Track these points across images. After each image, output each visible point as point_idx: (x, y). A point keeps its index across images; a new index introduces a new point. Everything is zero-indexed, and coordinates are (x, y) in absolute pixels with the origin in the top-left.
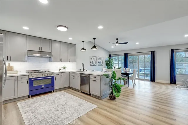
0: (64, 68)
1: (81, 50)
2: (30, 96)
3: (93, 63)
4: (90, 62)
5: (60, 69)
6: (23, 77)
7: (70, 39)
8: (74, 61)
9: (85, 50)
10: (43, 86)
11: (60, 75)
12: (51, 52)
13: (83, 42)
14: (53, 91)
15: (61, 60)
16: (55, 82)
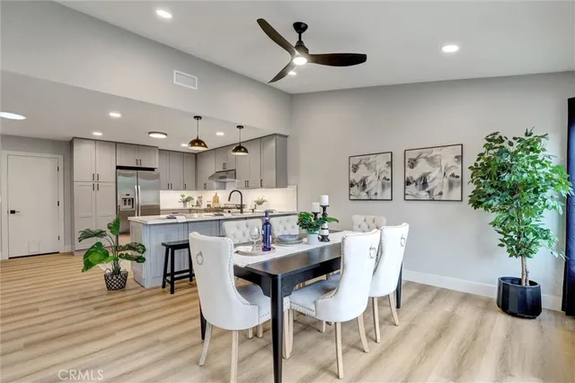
0: (260, 203)
4: (350, 185)
12: (235, 170)
15: (246, 185)
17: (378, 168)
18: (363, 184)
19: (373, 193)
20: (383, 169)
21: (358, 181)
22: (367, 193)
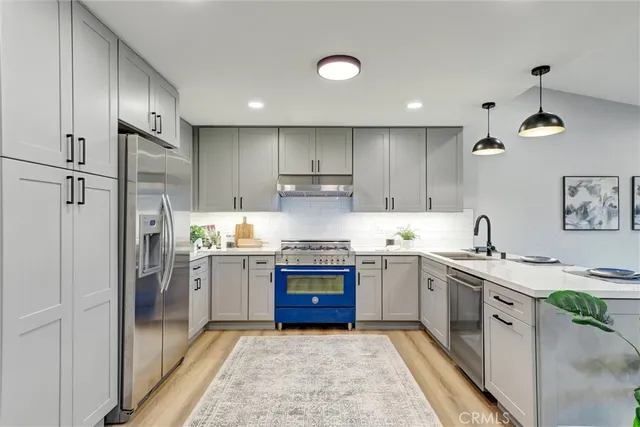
0: (407, 237)
1: (475, 149)
2: (280, 325)
3: (585, 214)
4: (566, 212)
5: (390, 242)
6: (261, 260)
7: (415, 106)
8: (455, 207)
9: (501, 146)
10: (315, 300)
11: (378, 265)
12: (351, 176)
13: (488, 105)
14: (350, 325)
15: (389, 205)
16: (358, 289)
17: (602, 194)
18: (584, 211)
19: (596, 221)
20: (609, 195)
21: (576, 206)
22: (589, 221)
